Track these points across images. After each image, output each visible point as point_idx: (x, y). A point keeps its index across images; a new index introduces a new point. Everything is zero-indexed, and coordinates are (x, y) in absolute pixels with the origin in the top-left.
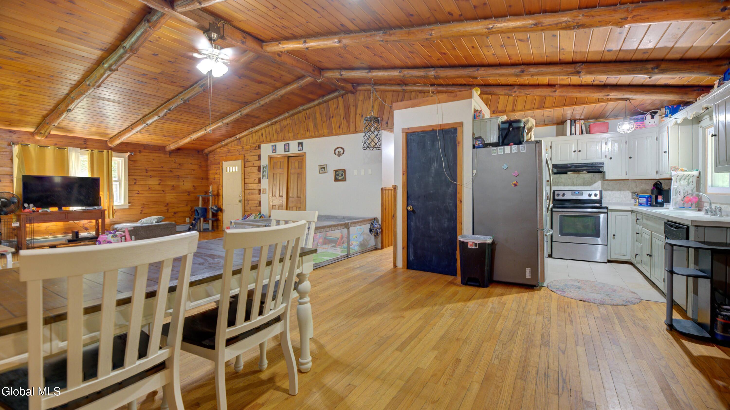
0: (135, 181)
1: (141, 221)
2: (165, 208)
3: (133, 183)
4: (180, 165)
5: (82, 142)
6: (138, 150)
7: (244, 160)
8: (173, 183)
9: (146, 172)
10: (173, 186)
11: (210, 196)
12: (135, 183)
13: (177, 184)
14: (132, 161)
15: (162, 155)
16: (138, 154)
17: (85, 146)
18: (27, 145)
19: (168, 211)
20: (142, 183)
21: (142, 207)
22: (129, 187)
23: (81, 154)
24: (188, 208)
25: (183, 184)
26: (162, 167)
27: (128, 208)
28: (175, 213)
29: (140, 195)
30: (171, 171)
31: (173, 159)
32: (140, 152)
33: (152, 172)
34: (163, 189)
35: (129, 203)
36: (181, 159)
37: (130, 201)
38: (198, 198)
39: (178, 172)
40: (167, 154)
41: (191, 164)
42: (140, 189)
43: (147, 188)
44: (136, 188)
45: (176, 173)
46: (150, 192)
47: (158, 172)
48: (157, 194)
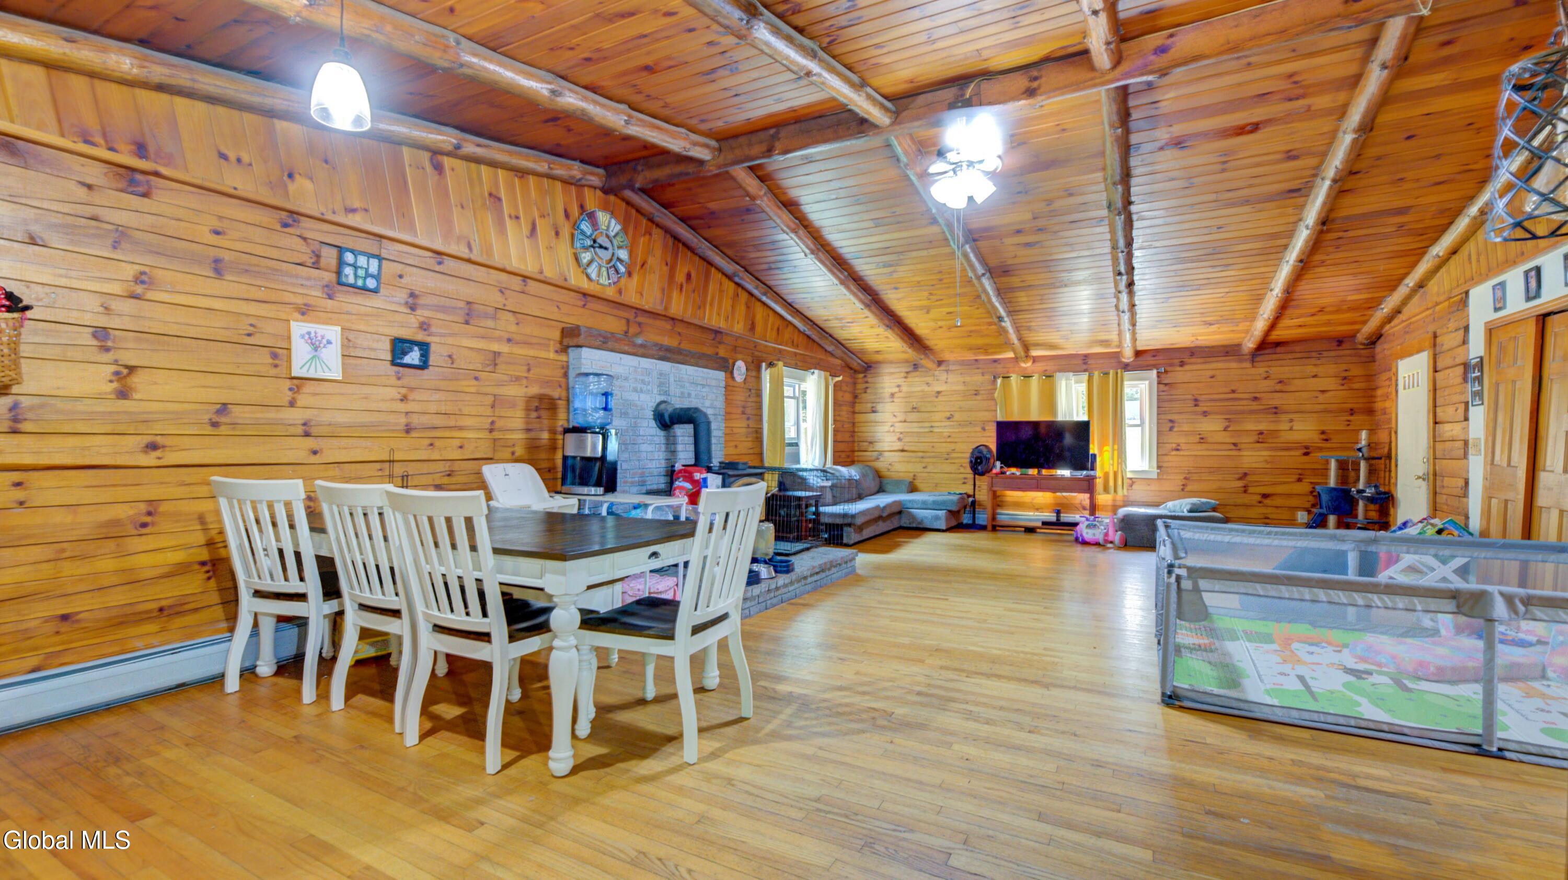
0: (1171, 425)
2: (1240, 484)
3: (1168, 429)
4: (1280, 382)
5: (1079, 361)
6: (1177, 361)
7: (1434, 350)
8: (1262, 427)
9: (1196, 405)
10: (1261, 433)
11: (1362, 458)
12: (1171, 429)
13: (1272, 427)
14: (1166, 384)
15: (1234, 365)
16: (1179, 368)
17: (1085, 367)
18: (1010, 377)
19: (1245, 492)
20: (1186, 428)
21: (1185, 478)
22: (1157, 436)
23: (1076, 382)
24: (1304, 487)
25: (1291, 429)
26: (1233, 391)
27: (1155, 477)
28: (1265, 496)
29: (1182, 453)
30: (1256, 399)
31: (1261, 371)
32: (1182, 364)
33: (1208, 404)
34: (1234, 441)
35: (1159, 467)
36: (1287, 368)
37: (1161, 464)
38: (1327, 462)
39: (1277, 400)
40: (1246, 360)
41: (1315, 376)
42: (1182, 440)
43: (1197, 439)
44: (1174, 439)
45: (1271, 403)
46: (1204, 446)
47: (1222, 404)
48: (1220, 450)
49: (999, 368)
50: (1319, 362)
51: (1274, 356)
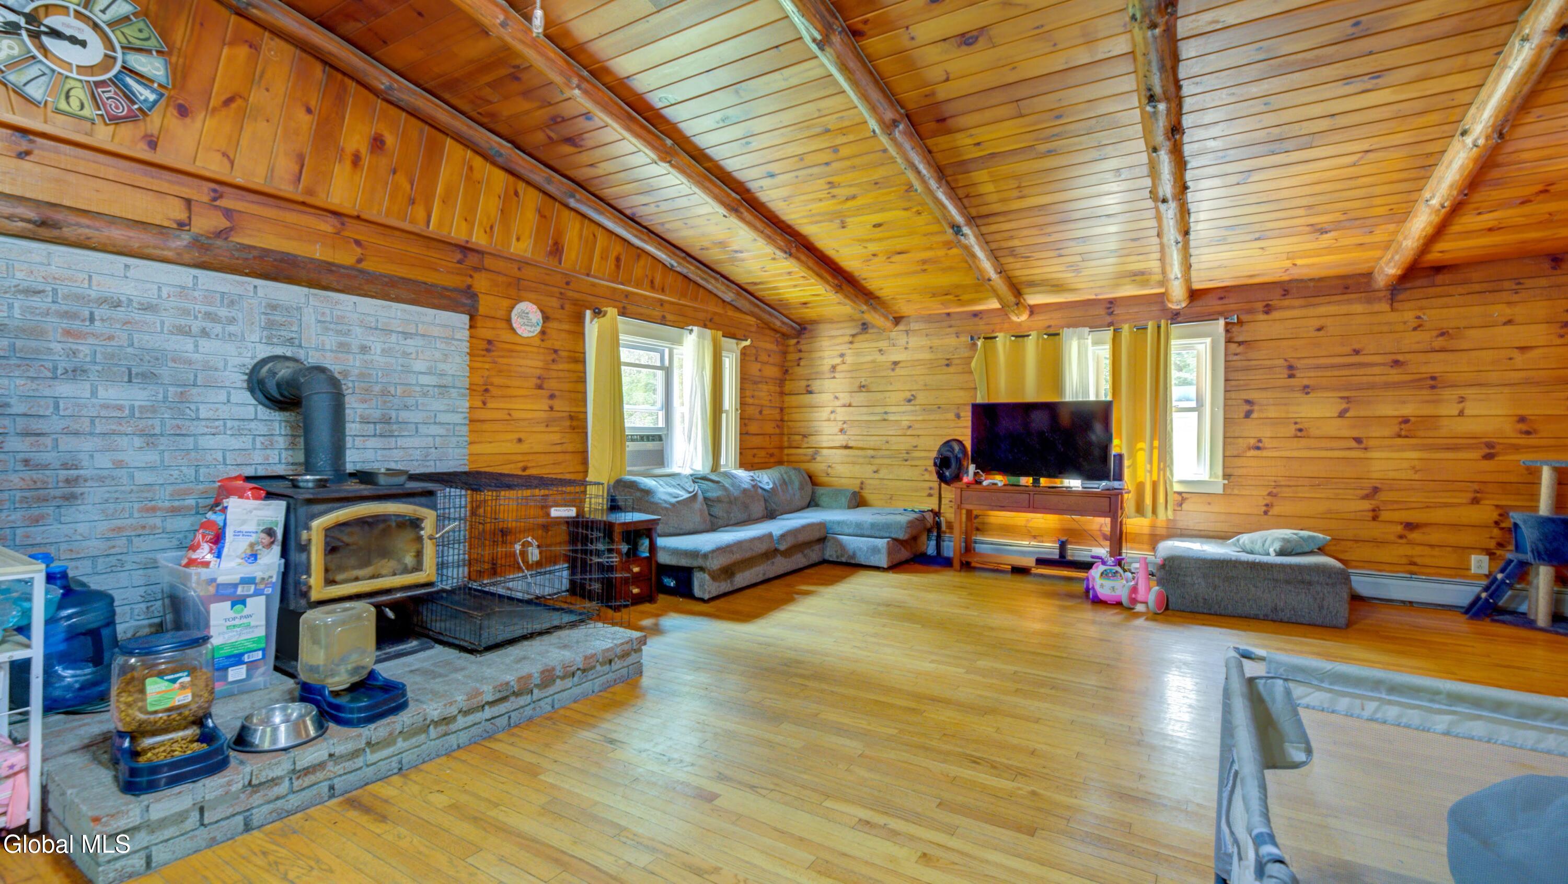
0: (1247, 407)
2: (1367, 505)
3: (1242, 415)
4: (1442, 334)
5: (1102, 311)
6: (1260, 306)
8: (1407, 410)
9: (1291, 376)
10: (1406, 421)
12: (1248, 415)
13: (1427, 410)
14: (1240, 343)
15: (1358, 308)
16: (1262, 317)
17: (1109, 319)
18: (995, 337)
19: (1375, 518)
20: (1272, 413)
21: (1270, 494)
22: (1225, 427)
23: (1095, 343)
24: (1485, 513)
25: (1461, 414)
26: (1357, 352)
27: (1221, 491)
28: (1410, 526)
29: (1264, 453)
30: (1396, 363)
31: (1409, 316)
32: (1268, 309)
33: (1312, 374)
34: (1356, 434)
35: (1226, 476)
36: (1453, 310)
37: (1229, 471)
38: (1534, 473)
39: (1437, 365)
40: (1380, 300)
41: (1509, 322)
42: (1265, 433)
43: (1291, 430)
44: (1251, 430)
45: (1423, 369)
46: (1303, 442)
47: (1336, 373)
48: (1332, 449)
49: (982, 326)
50: (1515, 298)
51: (1432, 291)
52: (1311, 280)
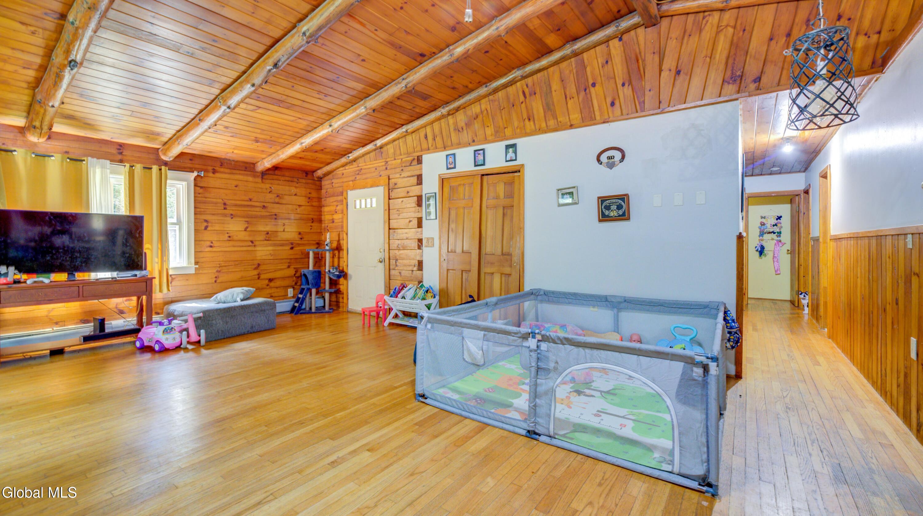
0: (205, 224)
1: (217, 297)
2: (256, 272)
3: (203, 228)
4: (278, 196)
6: (210, 168)
7: (389, 187)
8: (268, 228)
9: (225, 209)
10: (268, 233)
11: (328, 250)
12: (206, 228)
13: (274, 229)
14: (201, 187)
15: (250, 179)
16: (211, 175)
17: (119, 157)
18: (12, 151)
19: (259, 278)
20: (217, 227)
21: (218, 271)
22: (195, 235)
24: (291, 272)
25: (284, 231)
26: (250, 200)
27: (194, 272)
28: (270, 280)
29: (214, 249)
30: (264, 207)
31: (268, 186)
32: (214, 172)
33: (234, 208)
34: (251, 239)
35: (196, 263)
36: (281, 187)
37: (197, 260)
38: (308, 253)
39: (276, 209)
40: (258, 177)
41: (295, 194)
42: (214, 238)
43: (226, 237)
44: (208, 236)
45: (272, 211)
46: (231, 243)
47: (243, 209)
48: (243, 246)
50: (297, 185)
51: (275, 177)
52: (233, 161)
